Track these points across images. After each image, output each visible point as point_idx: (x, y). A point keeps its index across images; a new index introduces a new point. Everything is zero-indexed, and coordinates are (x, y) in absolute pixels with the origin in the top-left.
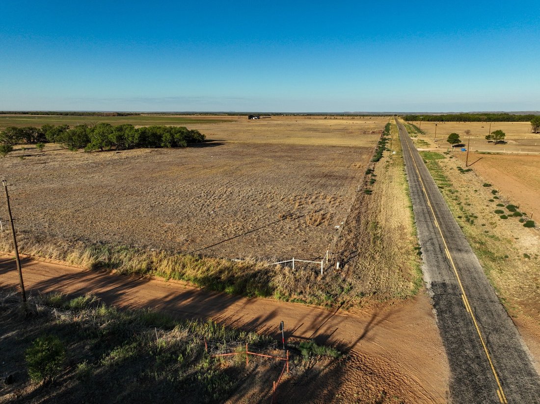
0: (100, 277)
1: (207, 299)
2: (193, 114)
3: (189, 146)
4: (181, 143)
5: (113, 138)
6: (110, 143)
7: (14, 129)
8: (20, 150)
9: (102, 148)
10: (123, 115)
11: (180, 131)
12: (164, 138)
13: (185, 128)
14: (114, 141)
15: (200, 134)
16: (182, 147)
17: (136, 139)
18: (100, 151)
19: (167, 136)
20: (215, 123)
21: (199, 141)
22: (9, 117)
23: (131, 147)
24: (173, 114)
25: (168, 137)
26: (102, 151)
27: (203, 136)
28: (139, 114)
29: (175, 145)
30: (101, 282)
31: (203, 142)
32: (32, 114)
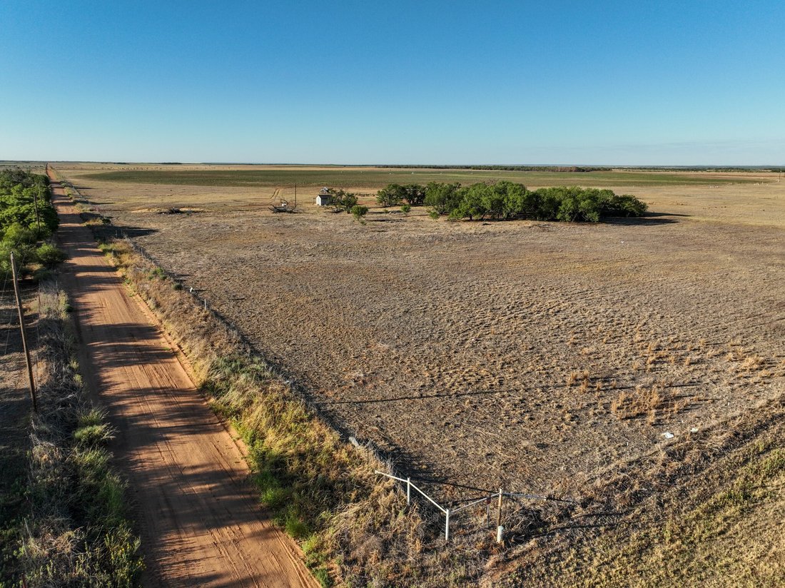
0: (187, 404)
1: (227, 497)
2: (703, 169)
3: (602, 221)
4: (589, 215)
5: (486, 202)
6: (481, 211)
7: (395, 186)
8: (381, 213)
9: (471, 218)
10: (583, 171)
11: (593, 197)
12: (563, 206)
13: (611, 191)
14: (488, 207)
15: (637, 203)
16: (590, 222)
17: (518, 206)
18: (468, 221)
19: (568, 204)
20: (715, 184)
21: (633, 214)
22: (443, 172)
23: (509, 218)
24: (674, 170)
25: (569, 206)
26: (471, 220)
27: (644, 206)
28: (610, 169)
29: (579, 218)
30: (176, 411)
31: (640, 216)
32: (474, 169)
